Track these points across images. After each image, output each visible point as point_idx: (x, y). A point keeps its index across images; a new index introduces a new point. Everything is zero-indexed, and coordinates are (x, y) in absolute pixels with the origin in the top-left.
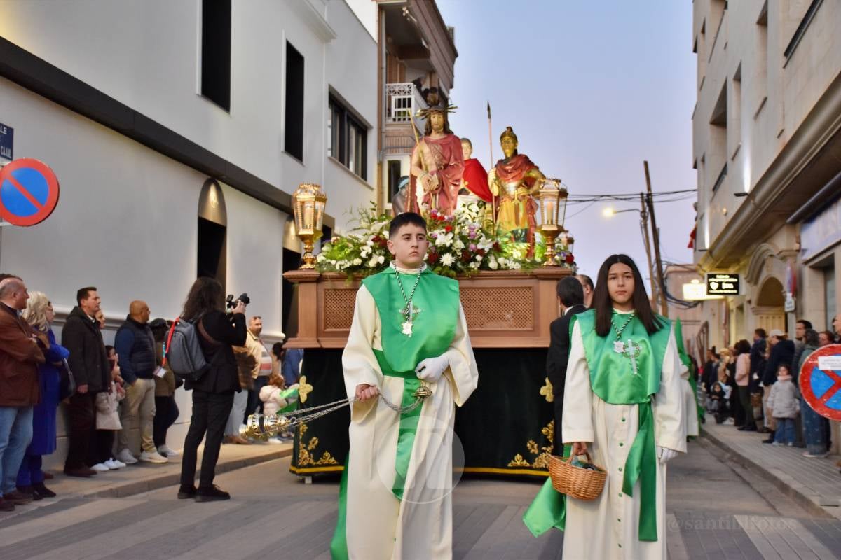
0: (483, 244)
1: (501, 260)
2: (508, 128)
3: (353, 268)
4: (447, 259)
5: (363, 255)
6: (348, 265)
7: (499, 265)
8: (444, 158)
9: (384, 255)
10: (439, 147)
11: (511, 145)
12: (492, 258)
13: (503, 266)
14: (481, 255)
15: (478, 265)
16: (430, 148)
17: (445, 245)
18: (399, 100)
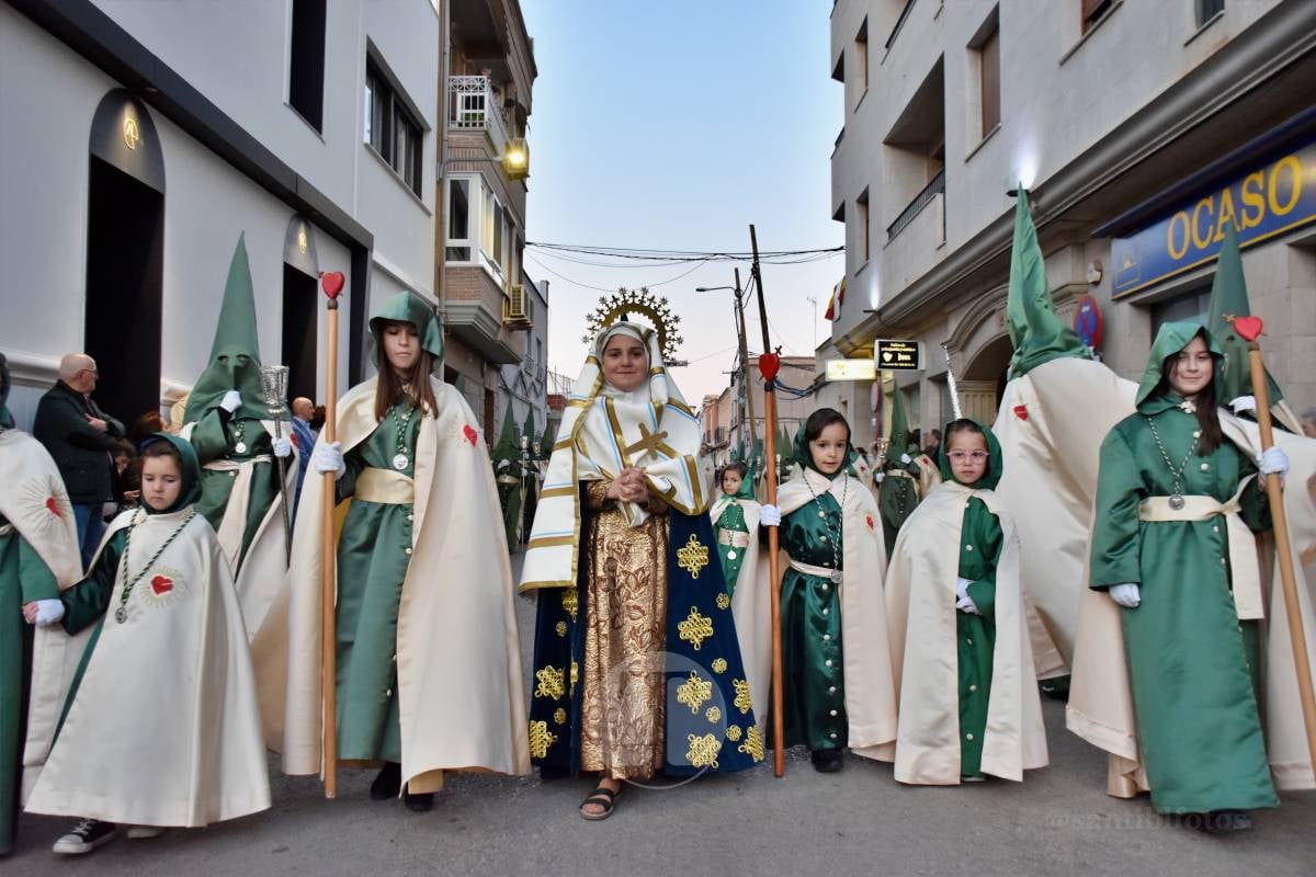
18: (468, 98)
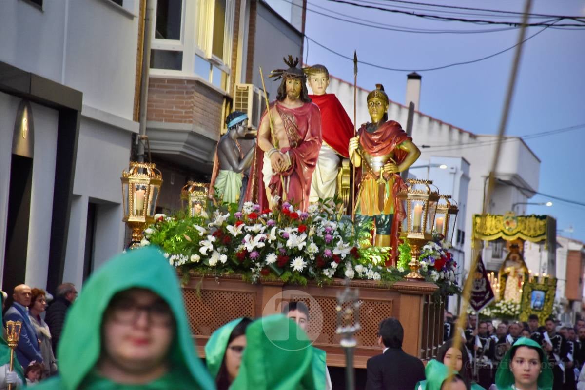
0: (339, 249)
1: (359, 268)
2: (377, 85)
3: (190, 265)
4: (298, 264)
5: (203, 251)
6: (183, 261)
7: (356, 273)
8: (299, 132)
9: (225, 254)
10: (293, 119)
11: (380, 108)
12: (349, 266)
13: (361, 275)
14: (336, 262)
15: (333, 273)
16: (283, 119)
17: (297, 247)
